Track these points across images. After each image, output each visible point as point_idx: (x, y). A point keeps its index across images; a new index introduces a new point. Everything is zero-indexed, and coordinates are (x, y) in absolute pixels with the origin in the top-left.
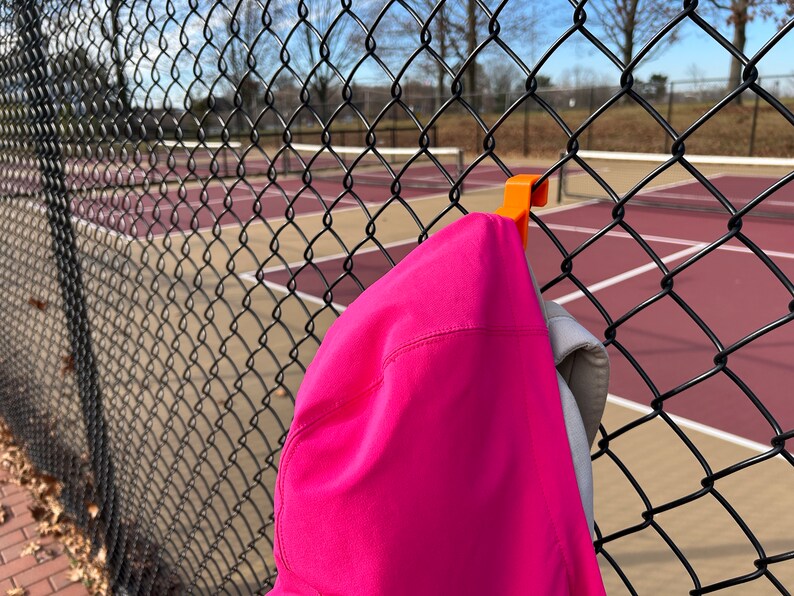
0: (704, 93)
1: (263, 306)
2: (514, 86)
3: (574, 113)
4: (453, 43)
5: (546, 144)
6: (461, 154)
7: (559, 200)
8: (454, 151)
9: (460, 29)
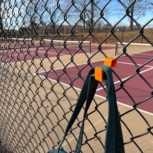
0: (149, 29)
1: (38, 82)
2: (102, 26)
3: (118, 33)
4: (87, 14)
5: (111, 41)
6: (90, 43)
7: (116, 55)
8: (89, 42)
9: (89, 11)
